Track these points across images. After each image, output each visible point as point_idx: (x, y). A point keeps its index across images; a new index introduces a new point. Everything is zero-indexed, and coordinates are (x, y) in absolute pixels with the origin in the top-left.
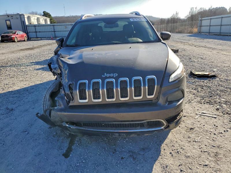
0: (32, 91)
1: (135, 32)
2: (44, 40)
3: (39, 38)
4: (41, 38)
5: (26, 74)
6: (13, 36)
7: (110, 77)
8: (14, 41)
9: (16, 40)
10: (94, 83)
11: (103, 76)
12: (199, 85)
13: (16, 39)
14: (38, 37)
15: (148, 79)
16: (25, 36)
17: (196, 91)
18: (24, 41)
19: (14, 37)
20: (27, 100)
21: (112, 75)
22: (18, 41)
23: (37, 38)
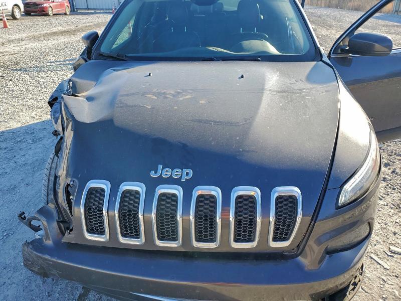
0: (41, 135)
1: (262, 17)
2: (100, 13)
3: (91, 9)
4: (94, 9)
5: (44, 90)
6: (45, 5)
7: (170, 181)
8: (47, 15)
9: (50, 13)
10: (126, 194)
11: (153, 174)
12: (395, 154)
13: (50, 9)
14: (89, 7)
15: (278, 198)
16: (66, 5)
17: (389, 169)
18: (65, 14)
19: (46, 7)
20: (24, 159)
21: (177, 173)
22: (54, 15)
23: (88, 9)
